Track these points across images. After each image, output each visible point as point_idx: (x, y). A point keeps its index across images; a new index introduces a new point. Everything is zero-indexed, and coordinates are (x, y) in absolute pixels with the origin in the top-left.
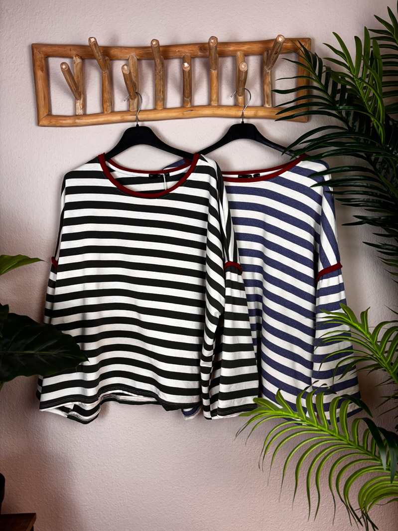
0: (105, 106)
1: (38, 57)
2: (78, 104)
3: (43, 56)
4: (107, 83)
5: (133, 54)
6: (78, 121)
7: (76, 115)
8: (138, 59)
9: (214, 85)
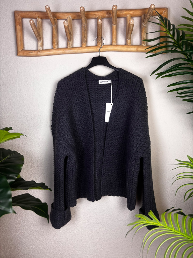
0: (54, 45)
1: (17, 18)
2: (39, 44)
3: (20, 17)
4: (55, 32)
5: (70, 16)
6: (39, 53)
7: (38, 50)
8: (72, 19)
9: (114, 33)
